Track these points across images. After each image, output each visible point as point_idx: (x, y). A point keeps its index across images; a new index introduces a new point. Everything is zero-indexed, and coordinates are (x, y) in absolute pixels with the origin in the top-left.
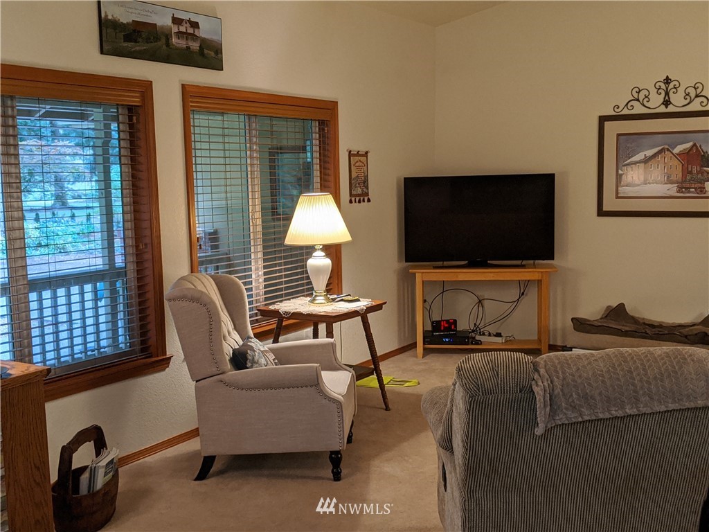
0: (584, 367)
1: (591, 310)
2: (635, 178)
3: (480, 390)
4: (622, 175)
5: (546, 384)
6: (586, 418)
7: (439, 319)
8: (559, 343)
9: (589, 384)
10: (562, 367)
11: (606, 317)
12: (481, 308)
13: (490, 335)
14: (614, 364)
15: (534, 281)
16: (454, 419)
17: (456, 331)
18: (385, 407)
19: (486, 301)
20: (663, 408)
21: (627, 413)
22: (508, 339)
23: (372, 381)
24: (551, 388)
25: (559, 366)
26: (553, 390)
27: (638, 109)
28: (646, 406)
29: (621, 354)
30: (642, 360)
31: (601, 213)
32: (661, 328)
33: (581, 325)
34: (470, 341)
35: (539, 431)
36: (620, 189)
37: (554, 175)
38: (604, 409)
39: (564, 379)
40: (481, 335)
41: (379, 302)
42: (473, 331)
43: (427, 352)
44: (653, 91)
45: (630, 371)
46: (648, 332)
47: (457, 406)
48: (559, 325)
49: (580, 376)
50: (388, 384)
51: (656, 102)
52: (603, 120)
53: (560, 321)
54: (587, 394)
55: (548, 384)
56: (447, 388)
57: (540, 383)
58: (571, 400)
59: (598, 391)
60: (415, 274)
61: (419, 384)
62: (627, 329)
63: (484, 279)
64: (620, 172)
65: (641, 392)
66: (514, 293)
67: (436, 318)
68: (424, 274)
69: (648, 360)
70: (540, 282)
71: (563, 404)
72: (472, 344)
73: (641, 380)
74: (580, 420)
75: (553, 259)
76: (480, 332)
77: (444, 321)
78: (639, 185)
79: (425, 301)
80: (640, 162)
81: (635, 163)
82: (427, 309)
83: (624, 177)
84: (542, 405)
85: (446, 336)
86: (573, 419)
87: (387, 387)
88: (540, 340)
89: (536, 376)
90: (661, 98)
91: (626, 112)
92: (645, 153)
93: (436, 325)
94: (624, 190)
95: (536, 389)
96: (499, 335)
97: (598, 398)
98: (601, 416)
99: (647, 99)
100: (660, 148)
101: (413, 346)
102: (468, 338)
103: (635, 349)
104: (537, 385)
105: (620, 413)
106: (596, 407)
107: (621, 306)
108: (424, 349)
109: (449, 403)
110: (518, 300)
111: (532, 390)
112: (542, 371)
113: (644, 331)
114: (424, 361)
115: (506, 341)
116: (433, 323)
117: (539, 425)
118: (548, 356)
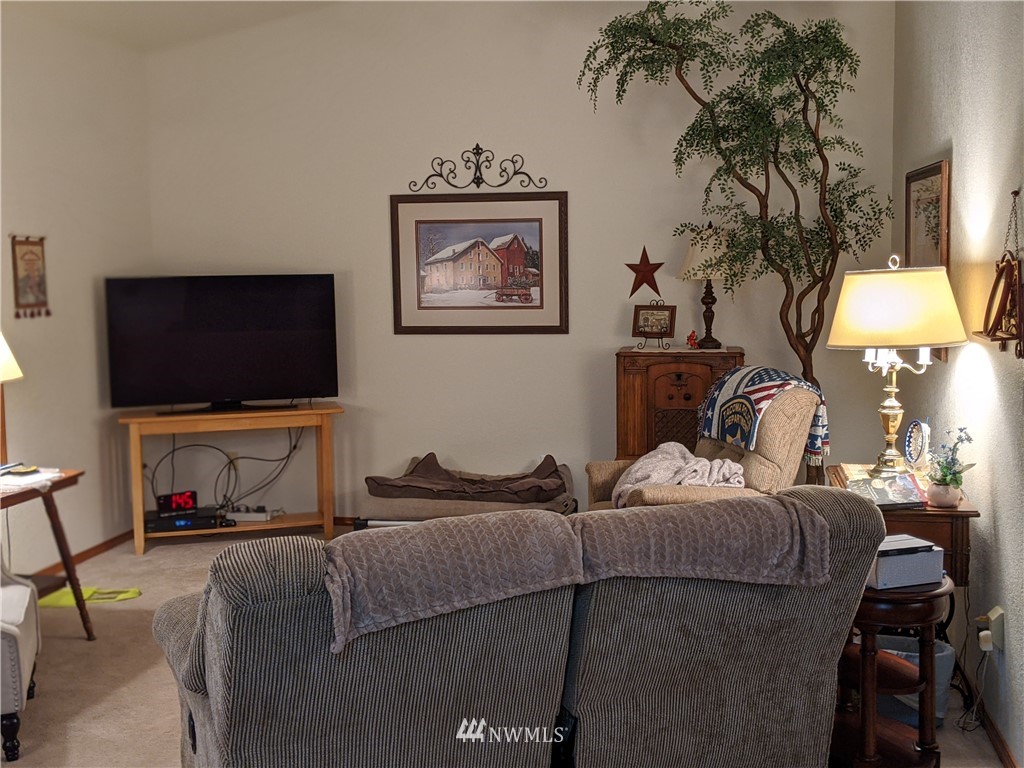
0: (397, 548)
1: (391, 464)
2: (442, 281)
3: (250, 597)
4: (424, 277)
5: (345, 579)
6: (402, 620)
7: (168, 492)
8: (348, 514)
9: (406, 573)
10: (366, 552)
11: (412, 472)
12: (233, 472)
13: (248, 510)
14: (436, 541)
15: (312, 427)
16: (208, 644)
17: (196, 508)
18: (84, 634)
19: (240, 461)
20: (503, 596)
21: (455, 607)
22: (275, 514)
23: (65, 597)
24: (352, 584)
25: (362, 551)
26: (355, 587)
27: (442, 188)
28: (480, 594)
29: (445, 525)
30: (471, 532)
31: (399, 329)
32: (483, 483)
33: (379, 487)
34: (218, 522)
35: (336, 647)
36: (422, 296)
37: (331, 277)
38: (425, 605)
39: (370, 568)
40: (233, 511)
41: (72, 473)
42: (222, 507)
43: (150, 543)
44: (461, 164)
45: (458, 549)
46: (467, 489)
47: (212, 624)
48: (348, 489)
49: (392, 563)
50: (89, 598)
51: (464, 179)
52: (396, 201)
53: (349, 483)
54: (402, 586)
55: (348, 578)
56: (194, 599)
57: (337, 578)
58: (380, 597)
59: (416, 581)
60: (126, 427)
61: (140, 594)
62: (440, 488)
63: (236, 428)
64: (422, 273)
65: (473, 576)
66: (281, 448)
67: (164, 491)
68: (141, 426)
69: (481, 531)
70: (319, 429)
71: (370, 605)
72: (221, 526)
73: (472, 560)
74: (393, 624)
75: (337, 396)
76: (233, 508)
77: (176, 494)
78: (447, 291)
79: (144, 466)
80: (448, 260)
81: (442, 261)
82: (150, 479)
83: (427, 280)
84: (341, 609)
85: (179, 518)
86: (384, 625)
87: (89, 604)
88: (321, 513)
89: (331, 568)
90: (470, 175)
91: (425, 191)
92: (453, 247)
93: (165, 502)
94: (429, 299)
95: (331, 587)
96: (261, 510)
97: (417, 590)
98: (422, 615)
99: (452, 175)
100: (473, 241)
101: (129, 536)
102: (215, 518)
103: (462, 517)
104: (333, 581)
105: (447, 609)
106: (414, 604)
107: (431, 457)
108: (147, 540)
109: (198, 620)
110: (288, 456)
111: (325, 589)
112: (339, 560)
113: (461, 489)
114: (146, 558)
115: (273, 518)
116: (158, 499)
117: (337, 638)
118: (346, 537)
